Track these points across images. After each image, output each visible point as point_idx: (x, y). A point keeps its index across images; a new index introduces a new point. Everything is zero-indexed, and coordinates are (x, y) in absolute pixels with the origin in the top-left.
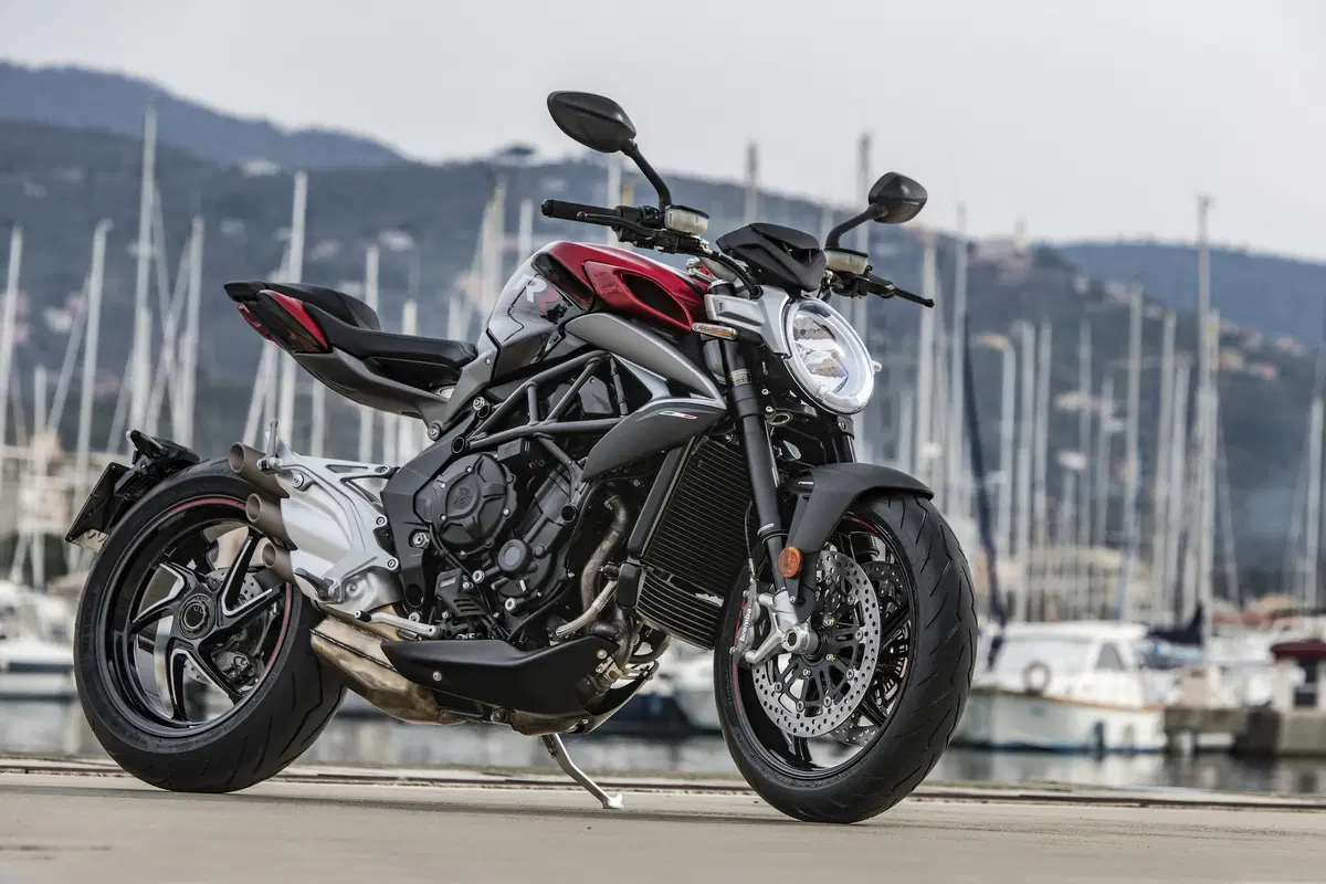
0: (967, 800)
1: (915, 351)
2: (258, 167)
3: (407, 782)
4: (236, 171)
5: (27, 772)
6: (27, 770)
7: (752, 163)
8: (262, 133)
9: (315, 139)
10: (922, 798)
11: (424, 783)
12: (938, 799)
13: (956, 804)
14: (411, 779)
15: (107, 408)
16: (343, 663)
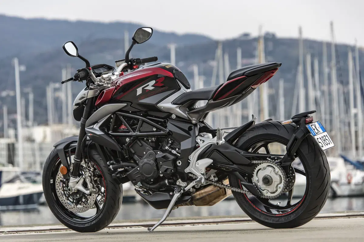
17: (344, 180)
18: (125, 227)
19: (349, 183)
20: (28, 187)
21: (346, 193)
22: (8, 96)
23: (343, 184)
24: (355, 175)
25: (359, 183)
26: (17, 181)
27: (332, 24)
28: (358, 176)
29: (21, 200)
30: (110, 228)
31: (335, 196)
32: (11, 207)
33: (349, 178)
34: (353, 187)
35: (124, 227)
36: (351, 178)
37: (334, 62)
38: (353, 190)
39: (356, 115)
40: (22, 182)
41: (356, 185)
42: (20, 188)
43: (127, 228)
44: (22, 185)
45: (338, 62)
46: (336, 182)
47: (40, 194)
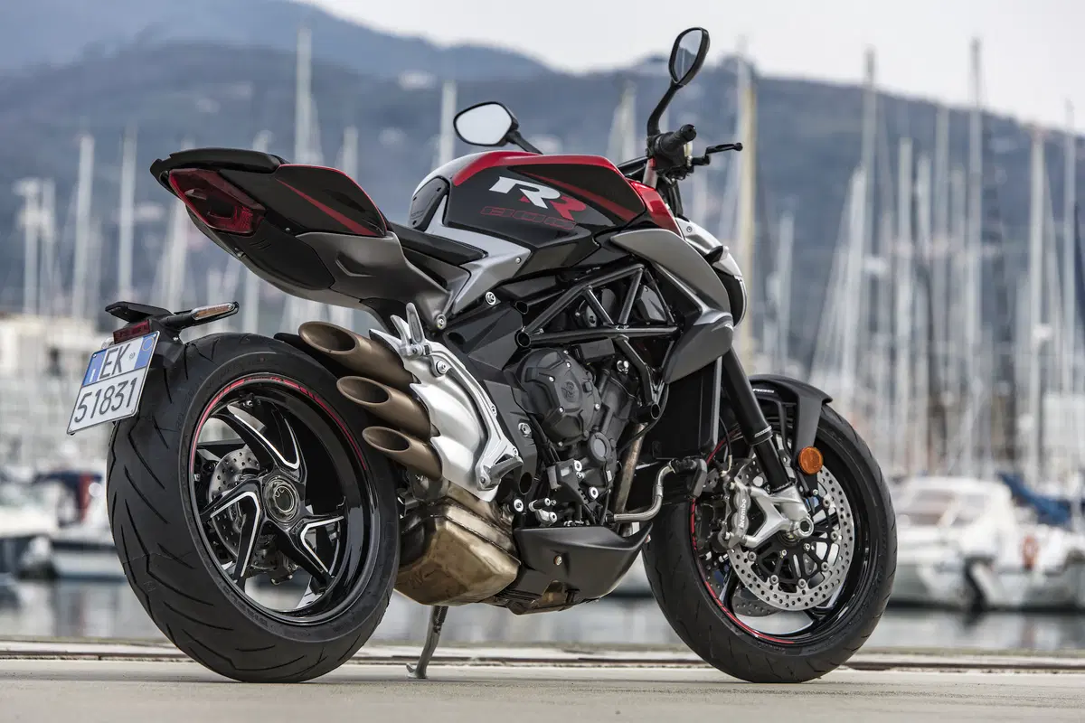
0: (1038, 671)
1: (1025, 238)
2: (415, 80)
3: (478, 662)
4: (393, 85)
5: (100, 659)
6: (100, 656)
7: (870, 67)
8: (417, 49)
9: (466, 54)
10: (993, 670)
11: (496, 663)
12: (1008, 671)
13: (1026, 675)
14: (482, 659)
16: (472, 547)
17: (1012, 556)
19: (1028, 567)
21: (1017, 599)
23: (1008, 571)
24: (1047, 542)
25: (1055, 567)
27: (976, 47)
28: (1054, 546)
31: (979, 607)
33: (1029, 550)
34: (1038, 579)
36: (1036, 550)
38: (1037, 592)
41: (1049, 574)
46: (988, 561)
47: (23, 542)
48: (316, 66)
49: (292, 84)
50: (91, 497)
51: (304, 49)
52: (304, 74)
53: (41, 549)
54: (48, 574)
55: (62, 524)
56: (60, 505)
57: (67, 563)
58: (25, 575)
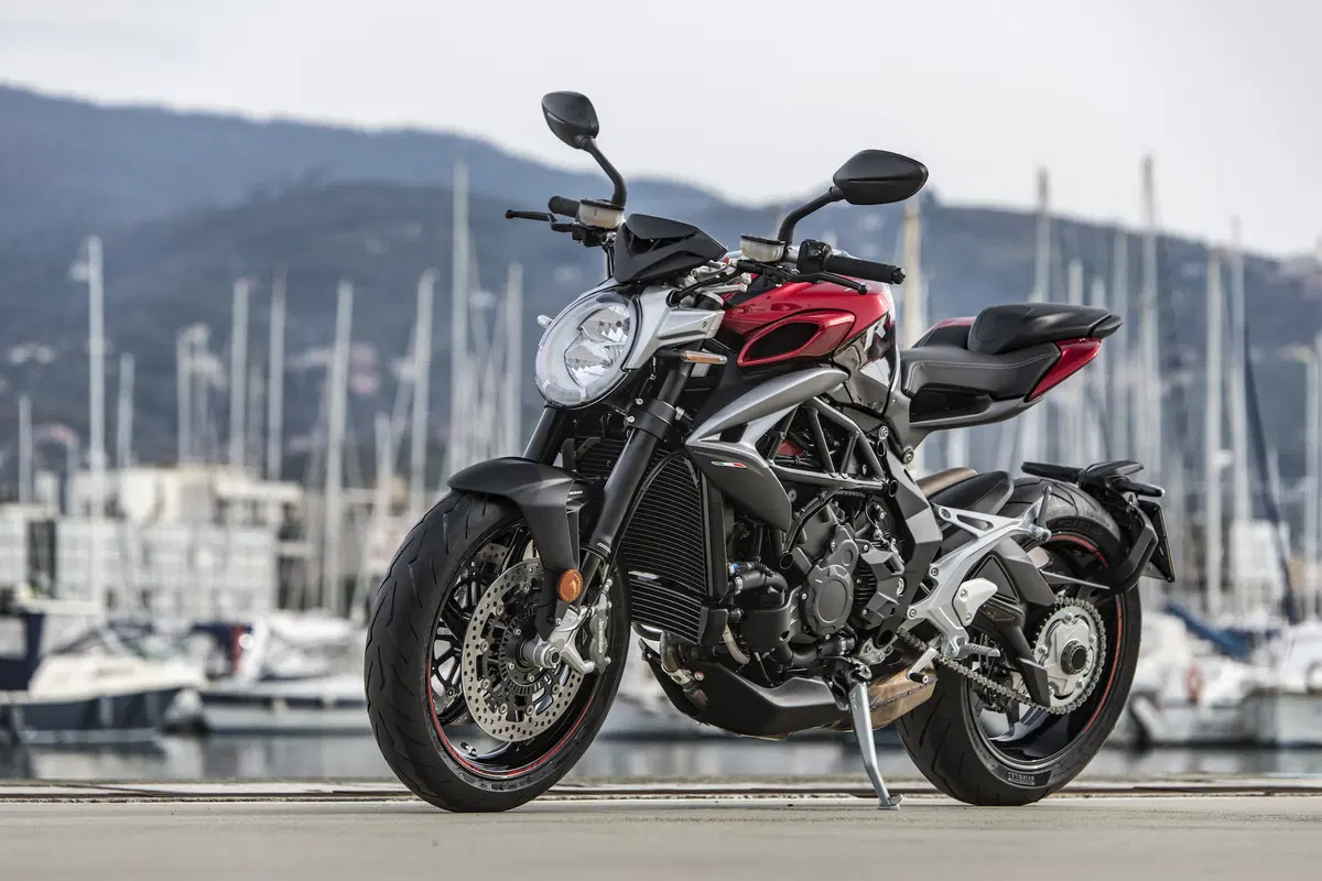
15: (437, 450)
17: (1175, 690)
18: (796, 795)
19: (1193, 700)
20: (128, 672)
21: (1183, 734)
22: (32, 362)
23: (1173, 705)
24: (1216, 675)
25: (1227, 700)
26: (94, 649)
27: (1148, 167)
28: (1226, 678)
29: (106, 713)
30: (750, 796)
31: (1142, 743)
32: (70, 736)
33: (1194, 685)
34: (1206, 714)
35: (793, 795)
36: (1201, 683)
37: (1150, 292)
38: (1204, 726)
39: (1227, 474)
40: (109, 652)
41: (1217, 707)
42: (102, 673)
43: (802, 797)
44: (110, 663)
45: (1164, 293)
46: (1151, 696)
47: (169, 695)
48: (474, 200)
49: (448, 219)
50: (242, 649)
51: (461, 183)
52: (461, 208)
53: (188, 703)
54: (197, 729)
55: (211, 676)
56: (210, 657)
57: (218, 717)
58: (173, 730)
